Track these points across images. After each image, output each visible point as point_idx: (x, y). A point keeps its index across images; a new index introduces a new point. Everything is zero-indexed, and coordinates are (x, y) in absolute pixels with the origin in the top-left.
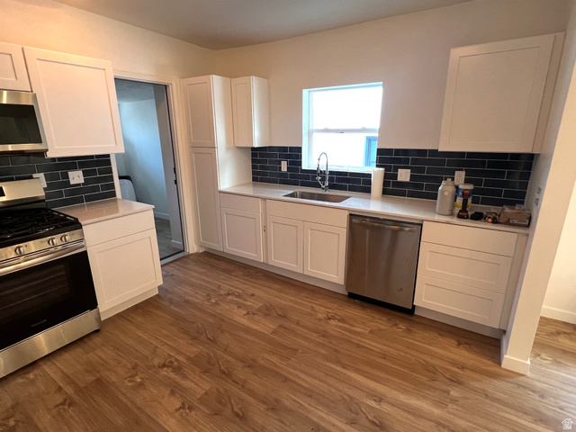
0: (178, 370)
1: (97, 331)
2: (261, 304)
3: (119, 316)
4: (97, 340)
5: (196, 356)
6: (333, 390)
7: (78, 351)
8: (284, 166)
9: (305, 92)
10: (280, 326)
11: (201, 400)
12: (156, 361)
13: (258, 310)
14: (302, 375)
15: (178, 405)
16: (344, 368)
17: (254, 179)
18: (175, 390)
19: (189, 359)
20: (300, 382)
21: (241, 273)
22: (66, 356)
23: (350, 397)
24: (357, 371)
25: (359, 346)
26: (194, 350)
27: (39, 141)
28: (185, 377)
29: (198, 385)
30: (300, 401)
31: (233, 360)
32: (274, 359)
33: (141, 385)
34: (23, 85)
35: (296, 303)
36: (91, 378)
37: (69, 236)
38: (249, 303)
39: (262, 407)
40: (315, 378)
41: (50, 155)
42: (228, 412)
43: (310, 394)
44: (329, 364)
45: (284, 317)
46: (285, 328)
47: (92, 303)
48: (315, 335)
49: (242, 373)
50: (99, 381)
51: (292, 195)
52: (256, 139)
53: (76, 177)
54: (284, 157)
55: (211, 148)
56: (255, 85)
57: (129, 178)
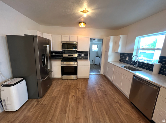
0: (79, 90)
1: (77, 79)
2: (104, 89)
3: (81, 79)
4: (75, 80)
5: (83, 90)
6: (98, 115)
7: (72, 80)
8: (127, 58)
10: (103, 96)
11: (77, 97)
12: (78, 87)
13: (102, 90)
14: (95, 107)
15: (74, 95)
16: (107, 114)
18: (76, 93)
19: (82, 90)
20: (93, 108)
21: (107, 82)
22: (71, 80)
23: (100, 120)
24: (109, 118)
25: (117, 114)
26: (84, 89)
27: (76, 49)
28: (78, 92)
29: (79, 94)
30: (89, 111)
31: (87, 95)
32: (94, 100)
33: (73, 89)
35: (112, 94)
36: (70, 84)
38: (102, 88)
39: (83, 105)
40: (97, 110)
41: (78, 51)
42: (77, 101)
43: (93, 111)
44: (104, 111)
45: (106, 95)
46: (103, 97)
47: (76, 75)
48: (108, 103)
49: (86, 98)
50: (70, 85)
51: (125, 67)
52: (120, 50)
53: (83, 55)
54: (127, 56)
55: (107, 52)
56: (122, 37)
57: (99, 57)
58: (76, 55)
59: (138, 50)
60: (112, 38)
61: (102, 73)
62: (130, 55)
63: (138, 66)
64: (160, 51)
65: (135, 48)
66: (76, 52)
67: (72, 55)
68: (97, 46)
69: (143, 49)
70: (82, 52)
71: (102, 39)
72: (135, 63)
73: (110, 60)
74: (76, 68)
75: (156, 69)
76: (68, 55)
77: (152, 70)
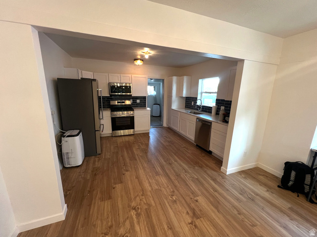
2: (170, 140)
3: (139, 134)
7: (129, 136)
8: (193, 103)
9: (200, 81)
10: (170, 145)
13: (168, 141)
17: (186, 107)
27: (131, 93)
34: (128, 81)
36: (128, 140)
37: (132, 112)
41: (133, 96)
47: (133, 128)
51: (190, 112)
52: (184, 94)
53: (138, 101)
54: (193, 100)
55: (170, 97)
56: (185, 78)
57: (159, 105)
58: (128, 102)
59: (202, 93)
60: (175, 79)
61: (165, 125)
62: (195, 99)
63: (202, 111)
64: (216, 95)
65: (199, 91)
66: (129, 97)
67: (124, 102)
68: (154, 87)
69: (206, 92)
70: (137, 98)
71: (163, 80)
72: (199, 107)
73: (175, 106)
74: (132, 119)
75: (214, 111)
76: (118, 102)
77: (211, 113)
